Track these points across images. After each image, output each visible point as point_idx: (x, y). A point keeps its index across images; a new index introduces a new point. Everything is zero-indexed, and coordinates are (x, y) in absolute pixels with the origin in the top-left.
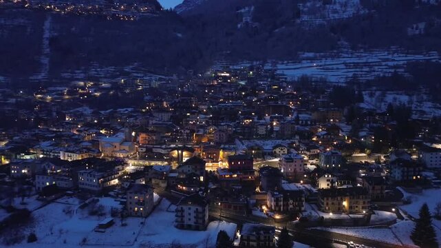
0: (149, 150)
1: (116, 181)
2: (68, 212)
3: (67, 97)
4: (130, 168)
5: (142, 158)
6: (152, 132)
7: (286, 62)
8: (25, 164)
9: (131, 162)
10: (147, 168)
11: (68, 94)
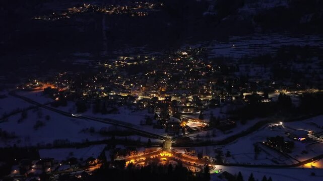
0: (145, 93)
1: (135, 102)
2: (125, 109)
3: (117, 65)
4: (139, 98)
5: (143, 95)
6: (147, 87)
7: (220, 43)
8: (112, 96)
9: (140, 96)
10: (144, 99)
11: (117, 64)
